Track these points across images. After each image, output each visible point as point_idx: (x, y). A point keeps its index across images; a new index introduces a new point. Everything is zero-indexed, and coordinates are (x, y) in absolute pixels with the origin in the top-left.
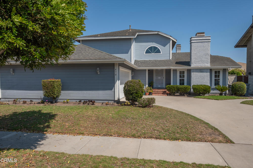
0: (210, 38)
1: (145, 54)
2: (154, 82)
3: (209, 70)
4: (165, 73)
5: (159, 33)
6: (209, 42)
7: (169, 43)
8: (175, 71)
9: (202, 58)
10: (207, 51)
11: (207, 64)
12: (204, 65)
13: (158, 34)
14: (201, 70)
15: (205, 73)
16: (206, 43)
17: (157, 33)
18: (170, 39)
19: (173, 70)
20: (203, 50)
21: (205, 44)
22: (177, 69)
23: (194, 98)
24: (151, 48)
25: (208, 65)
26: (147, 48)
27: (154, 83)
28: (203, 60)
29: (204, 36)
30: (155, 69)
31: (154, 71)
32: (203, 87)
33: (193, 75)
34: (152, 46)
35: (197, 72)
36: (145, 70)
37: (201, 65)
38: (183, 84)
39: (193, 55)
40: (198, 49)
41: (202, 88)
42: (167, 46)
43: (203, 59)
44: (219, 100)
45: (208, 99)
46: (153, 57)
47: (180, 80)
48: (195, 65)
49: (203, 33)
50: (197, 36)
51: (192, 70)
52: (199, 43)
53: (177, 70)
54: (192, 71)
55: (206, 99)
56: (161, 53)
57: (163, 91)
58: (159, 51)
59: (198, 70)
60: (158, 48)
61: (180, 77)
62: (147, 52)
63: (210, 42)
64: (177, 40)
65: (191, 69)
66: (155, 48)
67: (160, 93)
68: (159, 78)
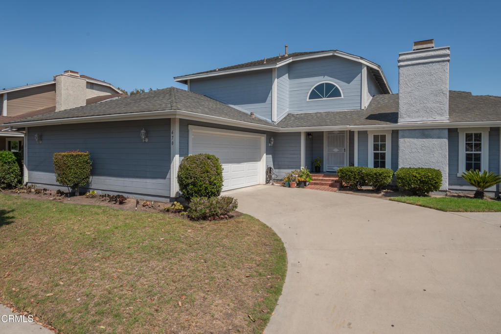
0: (448, 52)
1: (308, 100)
2: (324, 159)
3: (446, 132)
4: (348, 140)
5: (335, 54)
6: (444, 61)
7: (360, 74)
8: (363, 134)
9: (425, 102)
10: (438, 86)
11: (441, 115)
12: (431, 119)
13: (334, 57)
14: (424, 132)
15: (435, 140)
16: (437, 66)
17: (331, 54)
18: (361, 64)
19: (359, 132)
20: (429, 81)
21: (434, 67)
22: (368, 130)
23: (390, 200)
24: (320, 88)
25: (444, 119)
26: (313, 88)
27: (324, 162)
28: (428, 108)
29: (433, 47)
30: (327, 130)
31: (325, 134)
32: (419, 174)
33: (404, 143)
34: (324, 84)
35: (413, 138)
36: (299, 134)
37: (425, 119)
38: (383, 165)
39: (403, 97)
40: (417, 82)
41: (415, 177)
42: (355, 80)
43: (429, 105)
44: (446, 211)
45: (420, 206)
46: (325, 105)
47: (376, 156)
48: (408, 119)
49: (430, 41)
50: (414, 50)
51: (400, 132)
52: (419, 66)
53: (368, 133)
54: (400, 134)
55: (417, 205)
56: (341, 96)
57: (333, 180)
58: (336, 93)
59: (417, 131)
60: (335, 86)
61: (376, 148)
62: (313, 95)
63: (448, 61)
64: (379, 67)
65: (398, 130)
66: (330, 86)
67: (326, 184)
68: (336, 150)
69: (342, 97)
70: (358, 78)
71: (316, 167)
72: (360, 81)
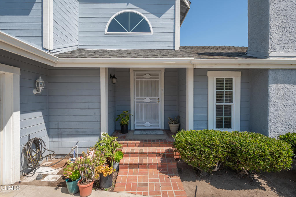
1: (106, 33)
2: (132, 113)
4: (163, 88)
7: (172, 7)
24: (123, 17)
26: (113, 17)
27: (132, 117)
33: (276, 90)
34: (127, 13)
36: (97, 71)
38: (228, 124)
46: (130, 42)
47: (219, 110)
51: (271, 72)
54: (272, 76)
56: (150, 31)
58: (144, 27)
60: (142, 17)
62: (114, 27)
66: (136, 17)
68: (147, 100)
69: (152, 33)
70: (170, 11)
71: (122, 126)
72: (173, 15)
